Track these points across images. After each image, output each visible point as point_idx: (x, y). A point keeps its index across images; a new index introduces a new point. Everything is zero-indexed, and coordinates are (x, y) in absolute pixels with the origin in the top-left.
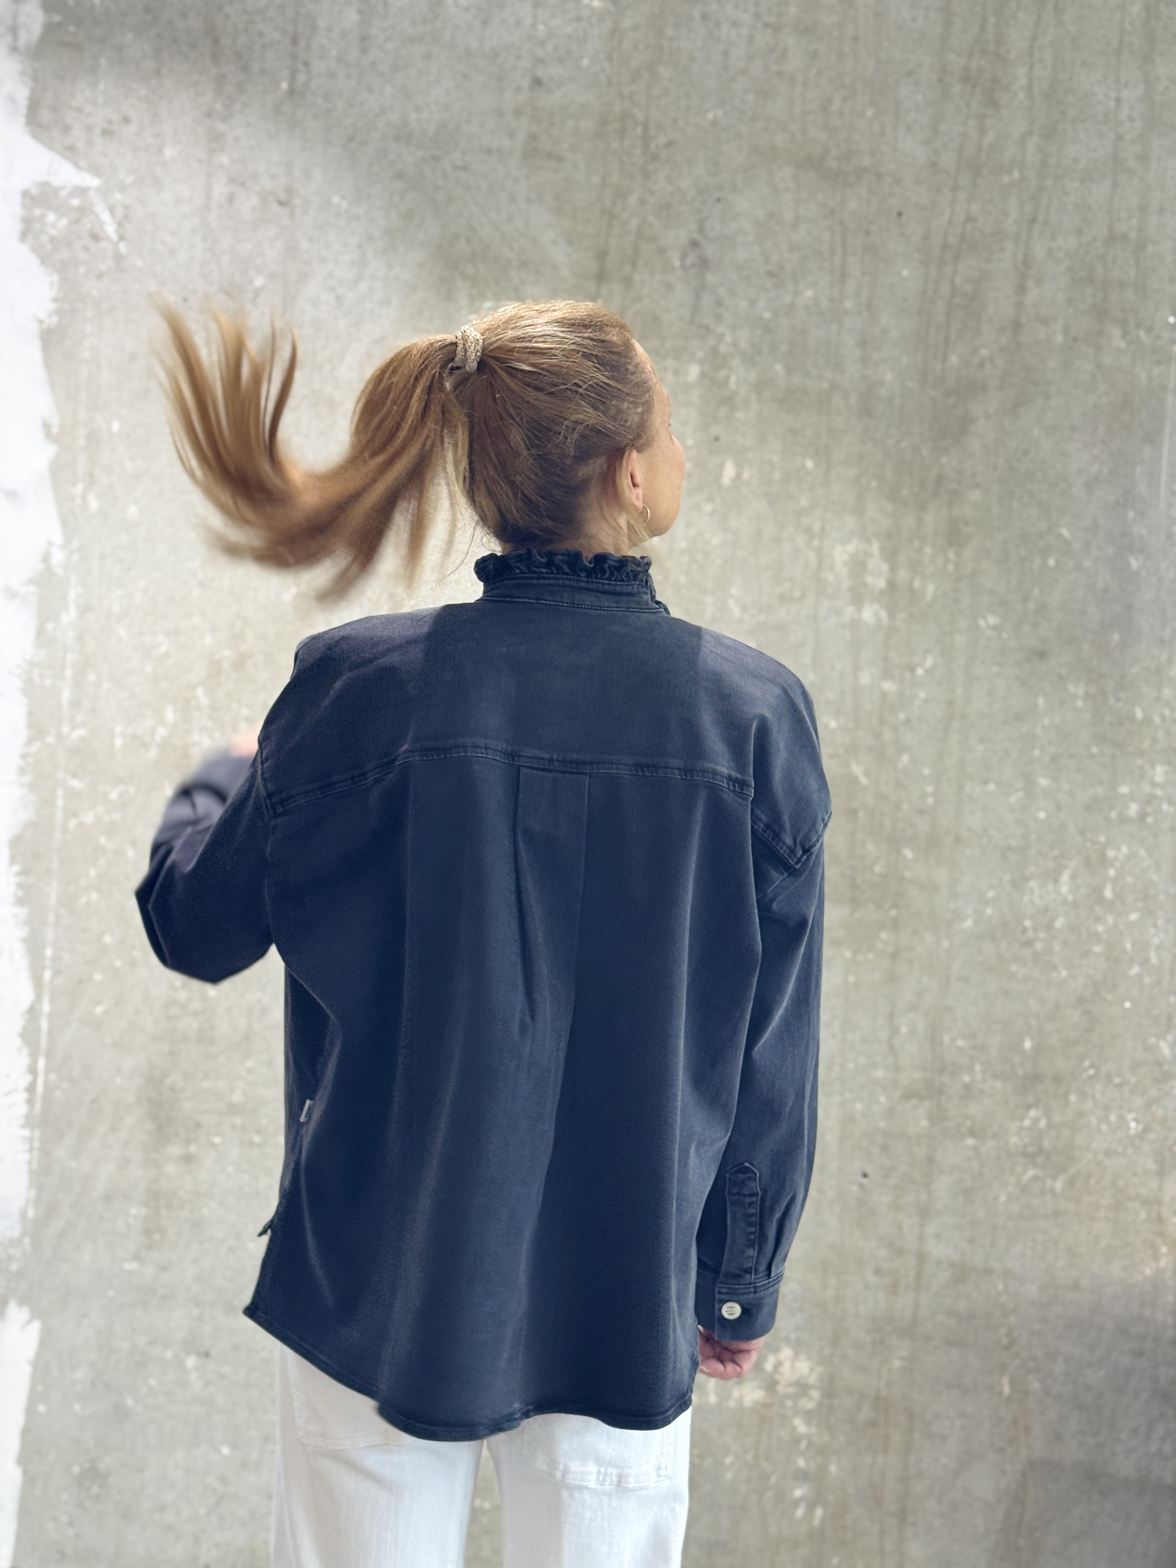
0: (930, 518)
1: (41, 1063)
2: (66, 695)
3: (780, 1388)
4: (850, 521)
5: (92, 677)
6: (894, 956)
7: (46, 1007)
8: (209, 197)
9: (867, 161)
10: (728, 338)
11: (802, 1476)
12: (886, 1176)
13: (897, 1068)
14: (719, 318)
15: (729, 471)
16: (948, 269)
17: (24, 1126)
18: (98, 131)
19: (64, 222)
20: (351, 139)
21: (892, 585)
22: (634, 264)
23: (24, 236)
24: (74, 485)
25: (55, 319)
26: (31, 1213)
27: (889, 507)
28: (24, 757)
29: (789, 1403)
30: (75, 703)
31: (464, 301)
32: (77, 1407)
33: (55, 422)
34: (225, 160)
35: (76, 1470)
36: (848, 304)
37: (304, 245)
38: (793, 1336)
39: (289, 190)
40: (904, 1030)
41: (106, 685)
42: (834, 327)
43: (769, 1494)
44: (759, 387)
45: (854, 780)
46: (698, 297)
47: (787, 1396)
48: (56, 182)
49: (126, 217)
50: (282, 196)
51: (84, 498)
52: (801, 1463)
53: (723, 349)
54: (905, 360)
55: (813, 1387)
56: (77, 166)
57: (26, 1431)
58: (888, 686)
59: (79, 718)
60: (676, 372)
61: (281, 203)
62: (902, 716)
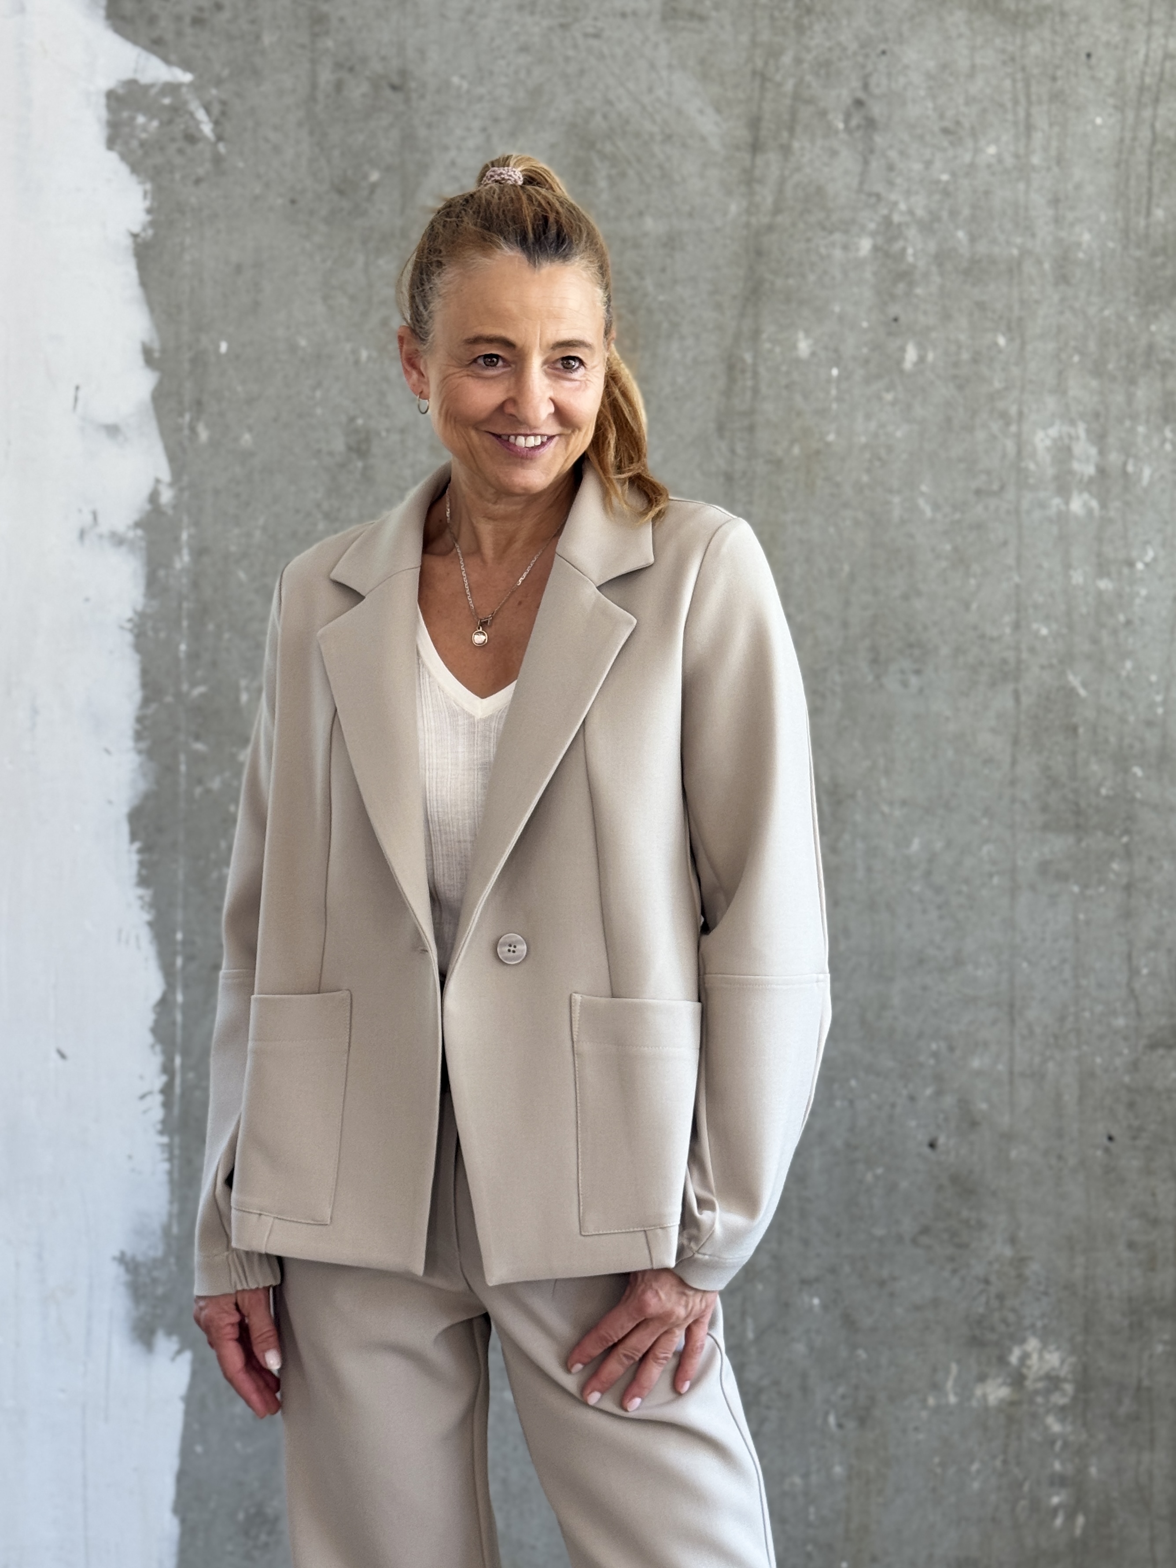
0: (1141, 393)
1: (178, 1061)
2: (183, 647)
3: (1028, 1383)
4: (1051, 402)
5: (211, 627)
6: (1128, 888)
7: (180, 998)
8: (314, 86)
10: (903, 206)
11: (1060, 1481)
12: (1134, 1138)
13: (1139, 1014)
14: (891, 184)
15: (911, 355)
16: (1147, 113)
17: (162, 1133)
18: (188, 20)
19: (155, 124)
20: (469, 11)
21: (1102, 471)
22: (791, 130)
23: (111, 143)
24: (181, 414)
25: (150, 232)
26: (175, 1230)
27: (1094, 383)
28: (140, 720)
29: (1040, 1400)
30: (194, 656)
31: (603, 184)
32: (238, 1445)
33: (156, 345)
34: (330, 43)
35: (241, 1516)
36: (1036, 160)
37: (422, 132)
38: (1039, 1324)
39: (403, 73)
40: (1145, 971)
41: (227, 636)
42: (1021, 186)
43: (1023, 1503)
44: (940, 258)
45: (1071, 692)
46: (866, 162)
47: (1036, 1392)
48: (145, 79)
49: (223, 113)
50: (396, 80)
51: (193, 429)
52: (1057, 1466)
53: (896, 218)
54: (1103, 218)
55: (1065, 1380)
56: (167, 61)
57: (182, 1477)
58: (1104, 584)
59: (199, 673)
60: (845, 248)
61: (394, 88)
62: (1122, 618)
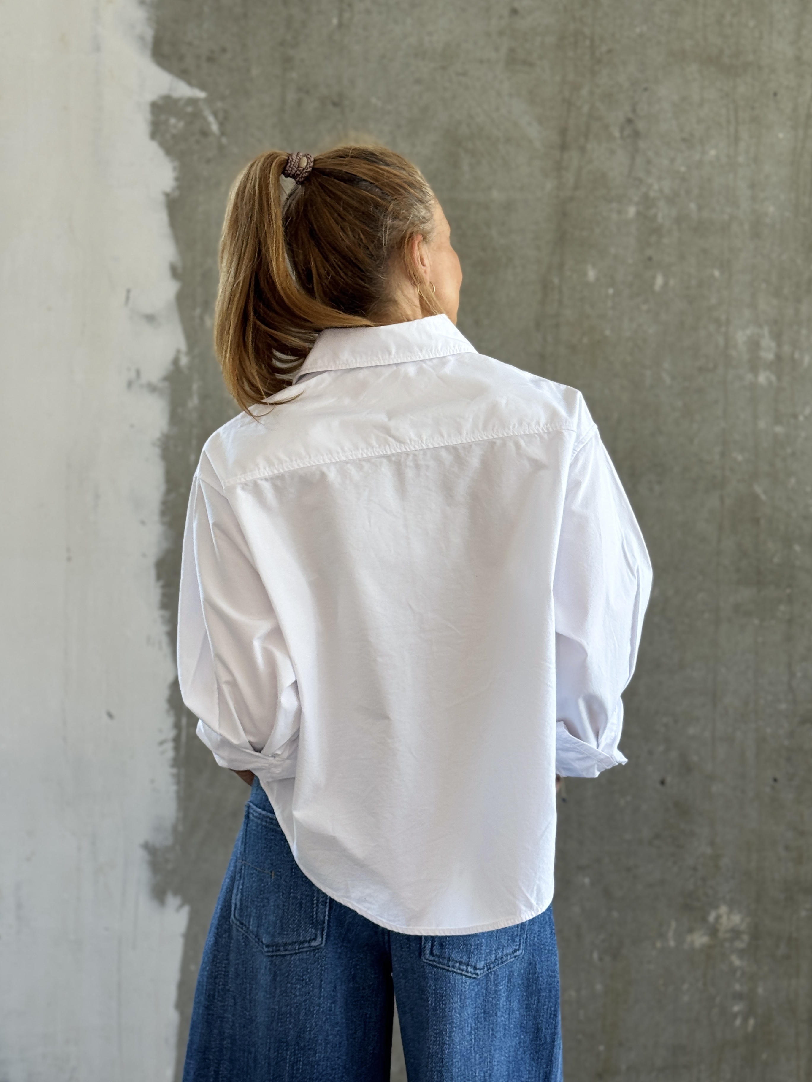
0: (804, 308)
1: (184, 720)
2: (192, 457)
3: (720, 934)
4: (747, 313)
6: (790, 622)
8: (284, 102)
9: (751, 58)
10: (656, 187)
11: (739, 997)
12: (790, 780)
13: (795, 702)
14: (648, 172)
15: (659, 281)
16: (811, 132)
17: (173, 766)
18: (204, 58)
19: (182, 124)
20: (383, 57)
21: (779, 357)
22: (586, 137)
23: (153, 136)
24: (195, 309)
25: (177, 193)
26: (180, 828)
27: (775, 302)
28: (164, 503)
29: (727, 945)
31: (466, 168)
33: (179, 265)
34: (294, 75)
36: (741, 159)
38: (728, 897)
39: (341, 95)
40: (799, 675)
42: (731, 176)
43: (715, 1010)
44: (679, 220)
45: (756, 497)
46: (633, 158)
47: (725, 940)
48: (175, 95)
49: (225, 118)
50: (336, 99)
51: (201, 319)
52: (737, 987)
53: (652, 194)
54: (782, 197)
55: (743, 933)
56: (189, 83)
57: (181, 984)
58: (779, 429)
60: (619, 212)
61: (335, 104)
62: (789, 451)
